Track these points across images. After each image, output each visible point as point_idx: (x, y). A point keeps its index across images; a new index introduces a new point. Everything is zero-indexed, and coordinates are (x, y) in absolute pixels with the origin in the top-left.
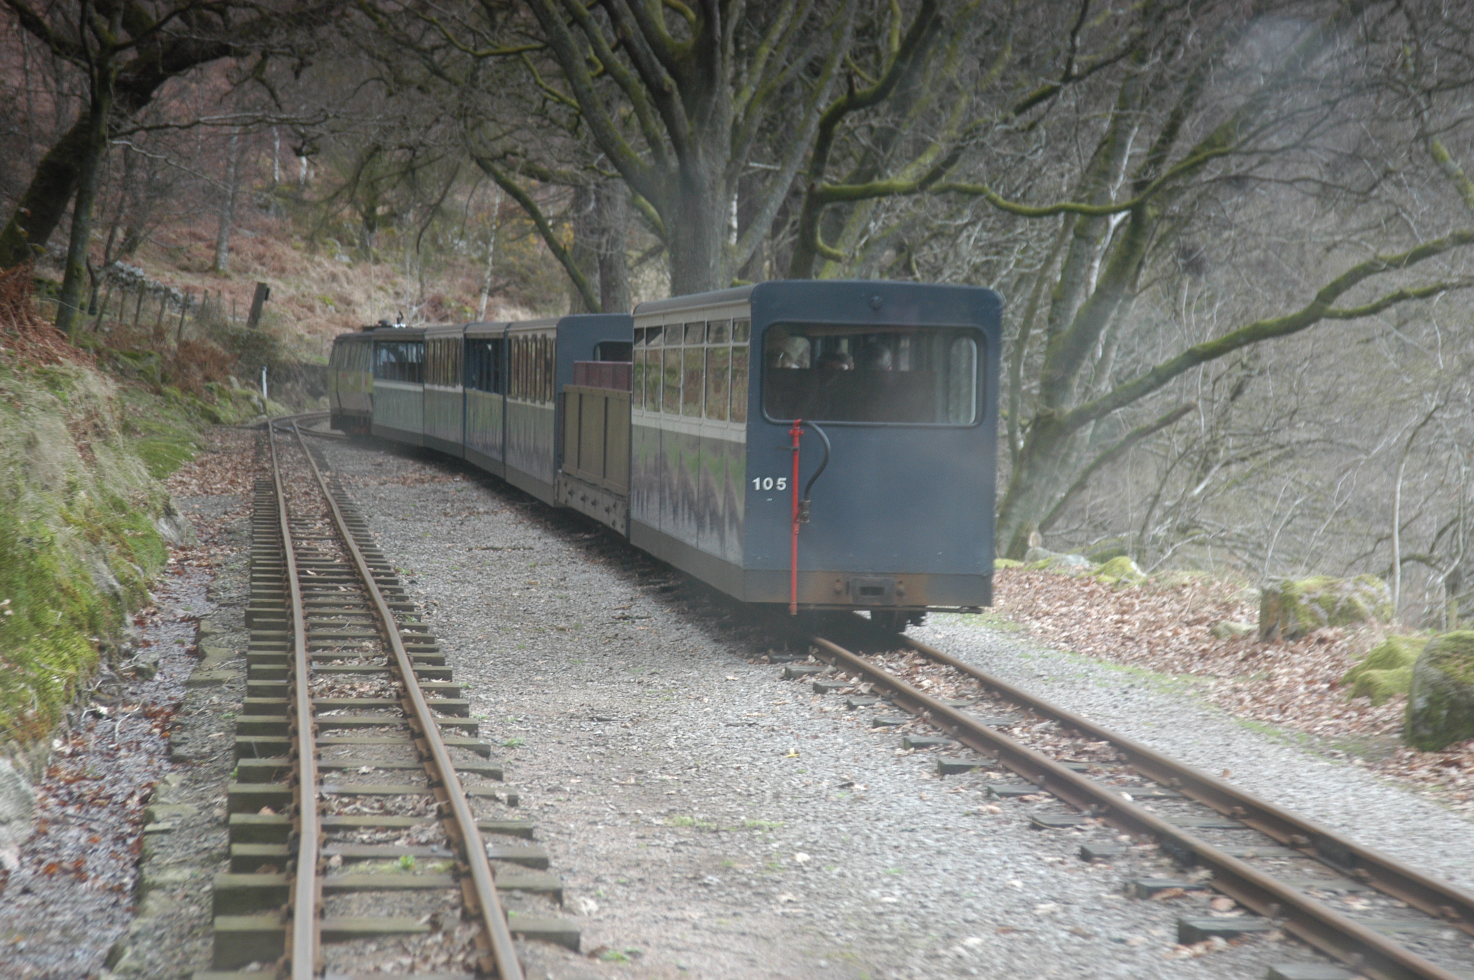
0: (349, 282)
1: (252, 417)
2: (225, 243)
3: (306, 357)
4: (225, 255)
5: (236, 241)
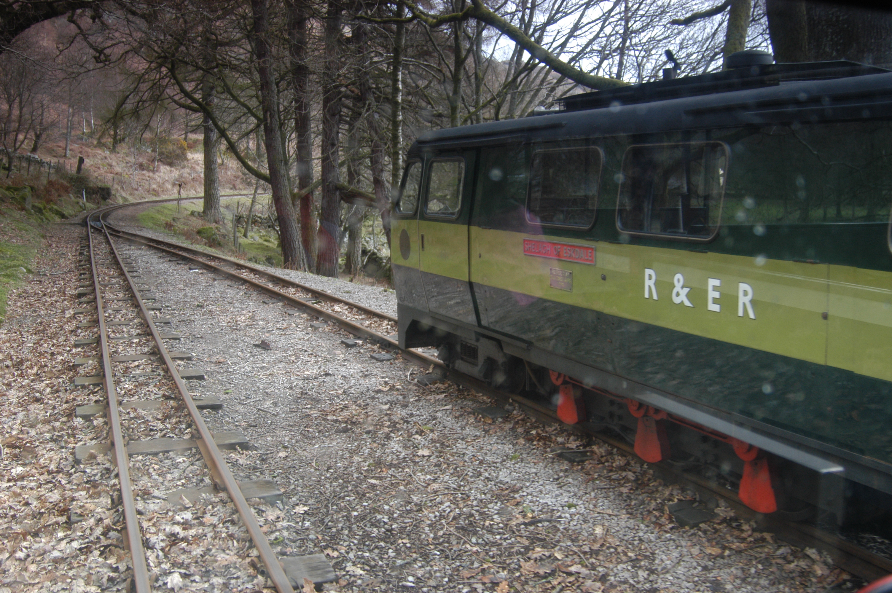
0: (111, 159)
1: (80, 212)
2: (68, 149)
3: (100, 184)
4: (68, 152)
5: (72, 147)
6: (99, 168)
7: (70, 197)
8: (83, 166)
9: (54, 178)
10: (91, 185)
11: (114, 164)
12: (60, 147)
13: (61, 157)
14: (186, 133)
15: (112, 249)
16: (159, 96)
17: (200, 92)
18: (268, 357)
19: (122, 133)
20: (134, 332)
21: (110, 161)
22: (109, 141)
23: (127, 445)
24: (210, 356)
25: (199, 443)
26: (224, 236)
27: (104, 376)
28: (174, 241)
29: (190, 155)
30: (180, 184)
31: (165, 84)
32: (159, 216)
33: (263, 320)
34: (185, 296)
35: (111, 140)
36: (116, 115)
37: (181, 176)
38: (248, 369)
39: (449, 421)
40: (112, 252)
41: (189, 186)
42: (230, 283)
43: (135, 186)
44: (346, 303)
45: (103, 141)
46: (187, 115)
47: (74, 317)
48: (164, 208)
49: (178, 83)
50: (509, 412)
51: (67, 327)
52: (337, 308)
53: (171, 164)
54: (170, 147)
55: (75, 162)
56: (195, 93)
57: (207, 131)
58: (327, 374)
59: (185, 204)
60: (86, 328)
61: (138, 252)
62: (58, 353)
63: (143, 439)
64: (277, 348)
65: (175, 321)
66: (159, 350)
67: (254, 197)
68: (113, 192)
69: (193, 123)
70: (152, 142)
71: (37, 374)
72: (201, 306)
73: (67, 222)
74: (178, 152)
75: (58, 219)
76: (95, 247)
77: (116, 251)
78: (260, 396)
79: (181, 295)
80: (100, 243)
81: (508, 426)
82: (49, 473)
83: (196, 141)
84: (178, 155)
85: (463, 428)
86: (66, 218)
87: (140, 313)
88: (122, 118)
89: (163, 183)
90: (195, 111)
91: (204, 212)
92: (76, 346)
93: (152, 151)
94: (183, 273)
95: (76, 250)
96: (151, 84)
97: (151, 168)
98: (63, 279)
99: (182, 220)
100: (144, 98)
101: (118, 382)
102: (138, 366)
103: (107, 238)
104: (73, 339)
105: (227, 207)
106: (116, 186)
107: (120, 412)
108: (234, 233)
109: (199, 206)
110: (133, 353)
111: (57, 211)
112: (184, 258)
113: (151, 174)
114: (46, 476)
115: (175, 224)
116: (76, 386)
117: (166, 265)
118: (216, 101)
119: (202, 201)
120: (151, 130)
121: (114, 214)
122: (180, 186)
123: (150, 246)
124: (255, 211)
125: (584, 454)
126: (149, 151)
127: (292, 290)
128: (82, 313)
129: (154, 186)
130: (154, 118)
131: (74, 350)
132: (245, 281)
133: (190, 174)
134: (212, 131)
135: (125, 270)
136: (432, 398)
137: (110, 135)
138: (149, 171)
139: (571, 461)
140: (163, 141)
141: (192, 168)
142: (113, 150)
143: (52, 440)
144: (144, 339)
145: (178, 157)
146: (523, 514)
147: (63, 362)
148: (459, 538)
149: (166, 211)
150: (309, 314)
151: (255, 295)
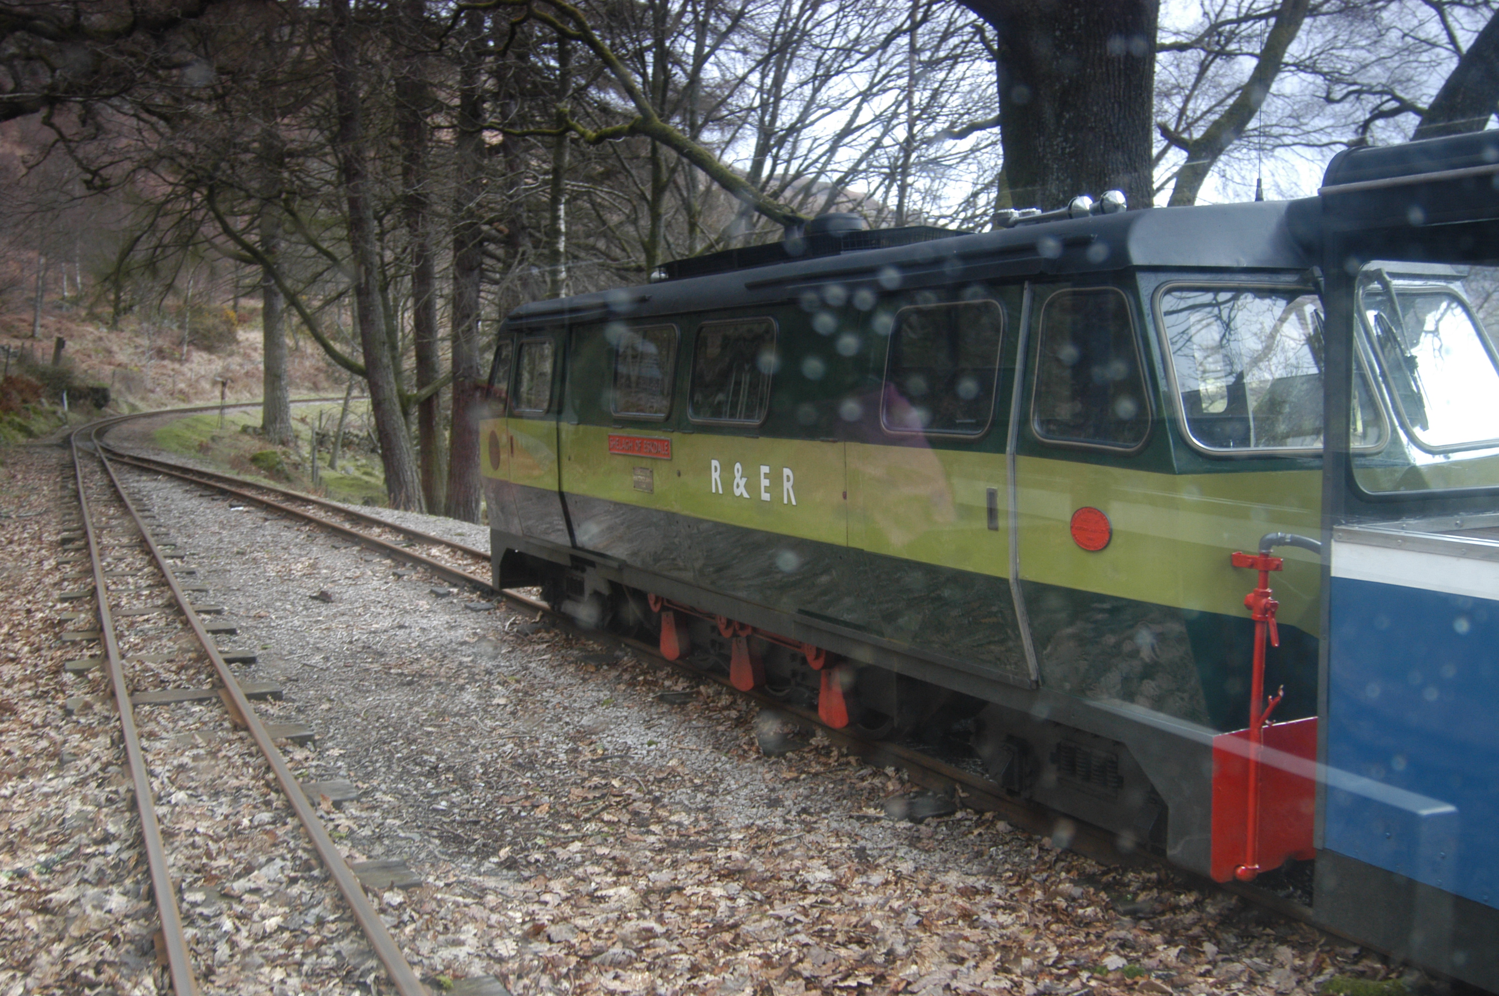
0: (110, 341)
1: (59, 427)
2: (38, 323)
3: (91, 383)
4: (38, 329)
5: (44, 322)
6: (89, 356)
7: (41, 403)
8: (63, 353)
9: (14, 372)
10: (77, 383)
11: (115, 348)
12: (24, 321)
13: (27, 337)
14: (236, 298)
15: (112, 481)
16: (192, 237)
17: (256, 231)
18: (325, 610)
19: (129, 297)
20: (143, 583)
21: (109, 344)
22: (107, 311)
23: (131, 694)
24: (248, 610)
25: (221, 693)
26: (296, 466)
27: (102, 630)
28: (211, 470)
29: (242, 335)
30: (224, 382)
31: (199, 218)
32: (188, 434)
33: (327, 568)
34: (221, 541)
35: (111, 310)
36: (118, 270)
37: (227, 369)
38: (297, 623)
39: (543, 671)
40: (112, 485)
41: (239, 386)
42: (287, 523)
43: (150, 385)
44: (448, 545)
45: (98, 310)
46: (237, 268)
47: (57, 568)
48: (198, 420)
49: (219, 218)
50: (618, 659)
51: (47, 581)
52: (435, 551)
53: (210, 349)
54: (209, 321)
55: (49, 345)
56: (249, 233)
57: (269, 296)
58: (401, 627)
59: (232, 415)
60: (75, 580)
61: (153, 484)
62: (37, 610)
63: (151, 690)
64: (341, 600)
65: (202, 571)
66: (177, 601)
67: (346, 403)
68: (113, 395)
69: (247, 281)
70: (180, 314)
71: (8, 634)
72: (242, 553)
73: (36, 442)
74: (223, 328)
75: (22, 439)
76: (84, 477)
77: (118, 483)
78: (307, 651)
79: (214, 539)
80: (93, 473)
81: (614, 674)
82: (34, 727)
83: (253, 311)
84: (221, 335)
85: (557, 677)
86: (36, 437)
87: (154, 561)
88: (128, 274)
89: (197, 381)
90: (249, 262)
91: (264, 427)
92: (63, 600)
93: (180, 327)
94: (220, 512)
95: (55, 483)
96: (177, 217)
97: (177, 356)
98: (37, 522)
99: (227, 440)
100: (166, 241)
101: (120, 637)
102: (148, 620)
103: (103, 464)
104: (56, 594)
105: (303, 420)
106: (117, 386)
107: (123, 666)
108: (313, 461)
109: (256, 417)
110: (142, 606)
111: (20, 425)
112: (223, 492)
113: (177, 366)
114: (29, 730)
115: (214, 446)
116: (64, 642)
117: (195, 502)
118: (283, 245)
119: (260, 409)
120: (177, 294)
121: (114, 431)
122: (224, 384)
123: (171, 476)
124: (349, 425)
125: (689, 695)
126: (175, 327)
127: (376, 530)
128: (68, 562)
129: (182, 386)
130: (182, 273)
131: (59, 606)
132: (309, 521)
133: (241, 365)
134: (276, 295)
135: (133, 508)
136: (529, 649)
137: (109, 301)
138: (173, 360)
139: (672, 703)
140: (198, 311)
141: (246, 356)
142: (114, 325)
143: (35, 696)
144: (156, 591)
145: (221, 337)
146: (594, 751)
147: (44, 620)
148: (510, 773)
149: (201, 427)
150: (393, 560)
151: (321, 538)
